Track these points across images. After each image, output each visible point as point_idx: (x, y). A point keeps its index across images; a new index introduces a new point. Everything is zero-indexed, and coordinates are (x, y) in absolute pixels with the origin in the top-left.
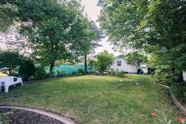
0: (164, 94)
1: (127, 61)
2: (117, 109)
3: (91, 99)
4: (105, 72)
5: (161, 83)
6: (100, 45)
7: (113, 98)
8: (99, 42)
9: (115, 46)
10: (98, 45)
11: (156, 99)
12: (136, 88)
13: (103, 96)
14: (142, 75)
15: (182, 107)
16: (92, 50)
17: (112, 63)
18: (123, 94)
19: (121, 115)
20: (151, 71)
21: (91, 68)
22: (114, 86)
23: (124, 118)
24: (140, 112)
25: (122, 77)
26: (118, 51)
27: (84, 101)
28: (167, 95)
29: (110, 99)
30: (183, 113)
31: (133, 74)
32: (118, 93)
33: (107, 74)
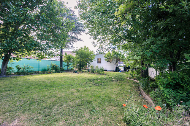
0: (135, 87)
1: (107, 59)
2: (89, 105)
3: (60, 98)
4: (84, 69)
5: (133, 79)
6: (80, 40)
7: (87, 95)
8: (78, 35)
9: (95, 41)
10: (78, 39)
11: (128, 92)
12: (113, 83)
13: (76, 94)
14: (119, 73)
15: (147, 96)
16: (70, 44)
17: (92, 60)
18: (99, 90)
19: (93, 111)
20: (126, 69)
21: (68, 65)
22: (91, 83)
23: (95, 114)
24: (113, 106)
25: (101, 74)
26: (98, 46)
27: (49, 101)
28: (137, 88)
29: (84, 96)
30: (147, 101)
31: (112, 72)
32: (95, 89)
33: (86, 71)
